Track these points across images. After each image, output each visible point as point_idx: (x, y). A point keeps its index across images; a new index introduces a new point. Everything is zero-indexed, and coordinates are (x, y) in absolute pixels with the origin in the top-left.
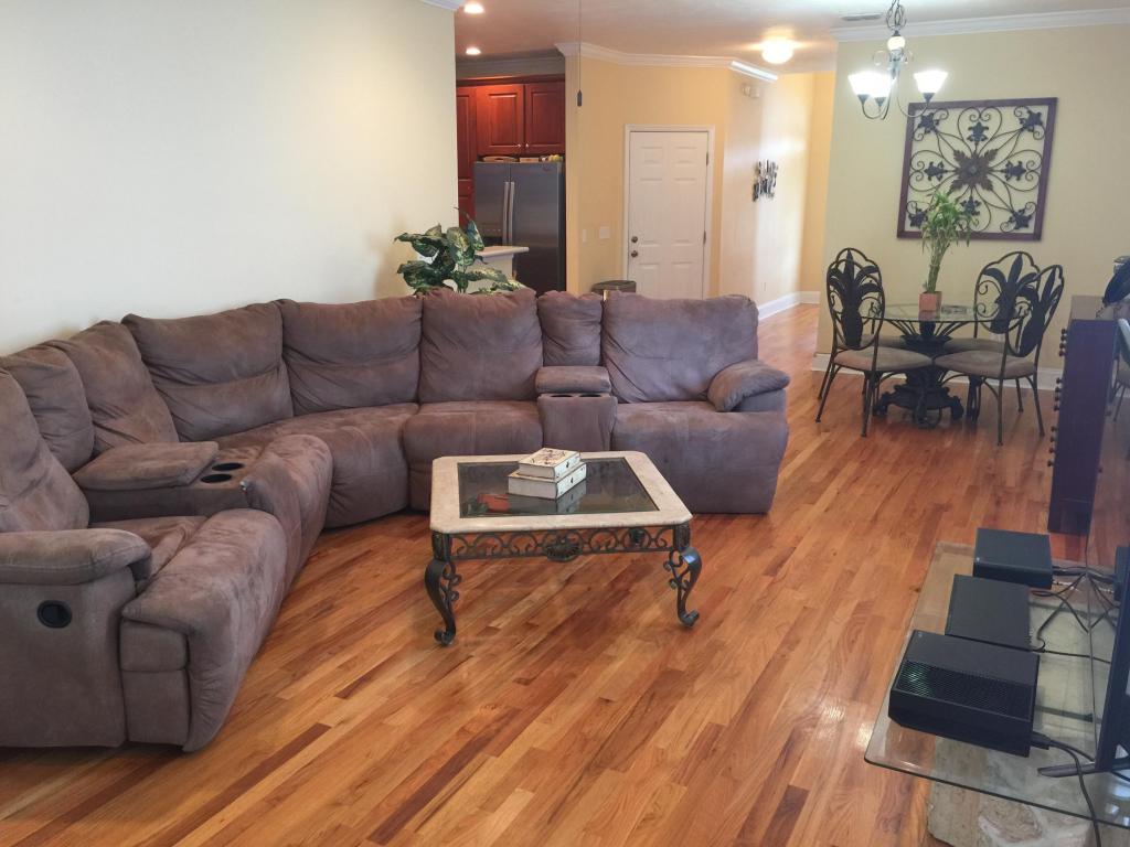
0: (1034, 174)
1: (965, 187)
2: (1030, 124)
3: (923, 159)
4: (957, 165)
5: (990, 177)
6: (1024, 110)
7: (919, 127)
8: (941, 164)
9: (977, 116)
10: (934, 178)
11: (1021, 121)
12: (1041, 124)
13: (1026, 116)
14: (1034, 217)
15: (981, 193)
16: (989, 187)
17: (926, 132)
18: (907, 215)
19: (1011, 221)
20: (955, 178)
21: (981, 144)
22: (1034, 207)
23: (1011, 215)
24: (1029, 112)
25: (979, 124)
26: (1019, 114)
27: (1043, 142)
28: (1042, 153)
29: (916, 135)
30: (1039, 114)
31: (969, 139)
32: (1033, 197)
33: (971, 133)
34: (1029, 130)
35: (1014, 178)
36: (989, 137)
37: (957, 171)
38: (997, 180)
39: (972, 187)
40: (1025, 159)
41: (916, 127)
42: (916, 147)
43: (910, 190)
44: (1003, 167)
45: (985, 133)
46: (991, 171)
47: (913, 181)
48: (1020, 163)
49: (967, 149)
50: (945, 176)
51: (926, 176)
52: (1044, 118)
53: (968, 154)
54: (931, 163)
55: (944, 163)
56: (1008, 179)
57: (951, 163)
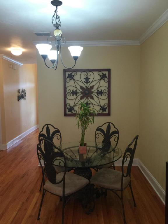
0: (106, 94)
1: (85, 98)
2: (103, 77)
3: (70, 89)
4: (82, 91)
5: (92, 95)
6: (101, 73)
7: (68, 77)
8: (76, 90)
9: (86, 74)
10: (74, 95)
11: (100, 76)
12: (106, 77)
13: (102, 75)
14: (107, 108)
15: (90, 100)
16: (92, 98)
17: (70, 80)
18: (67, 108)
19: (100, 109)
20: (81, 95)
21: (89, 84)
22: (107, 105)
23: (100, 107)
24: (102, 73)
25: (87, 77)
26: (99, 74)
27: (107, 83)
28: (107, 87)
29: (67, 81)
30: (106, 74)
31: (84, 82)
32: (106, 101)
33: (85, 80)
34: (103, 79)
35: (100, 95)
36: (91, 81)
37: (82, 93)
38: (95, 96)
39: (87, 98)
40: (103, 89)
41: (66, 77)
42: (67, 85)
43: (67, 99)
44: (96, 91)
45: (89, 80)
46: (92, 93)
47: (67, 96)
48: (101, 90)
49: (84, 85)
50: (78, 94)
51: (72, 94)
52: (107, 75)
53: (85, 87)
54: (73, 90)
55: (77, 90)
56: (98, 95)
57: (80, 90)
